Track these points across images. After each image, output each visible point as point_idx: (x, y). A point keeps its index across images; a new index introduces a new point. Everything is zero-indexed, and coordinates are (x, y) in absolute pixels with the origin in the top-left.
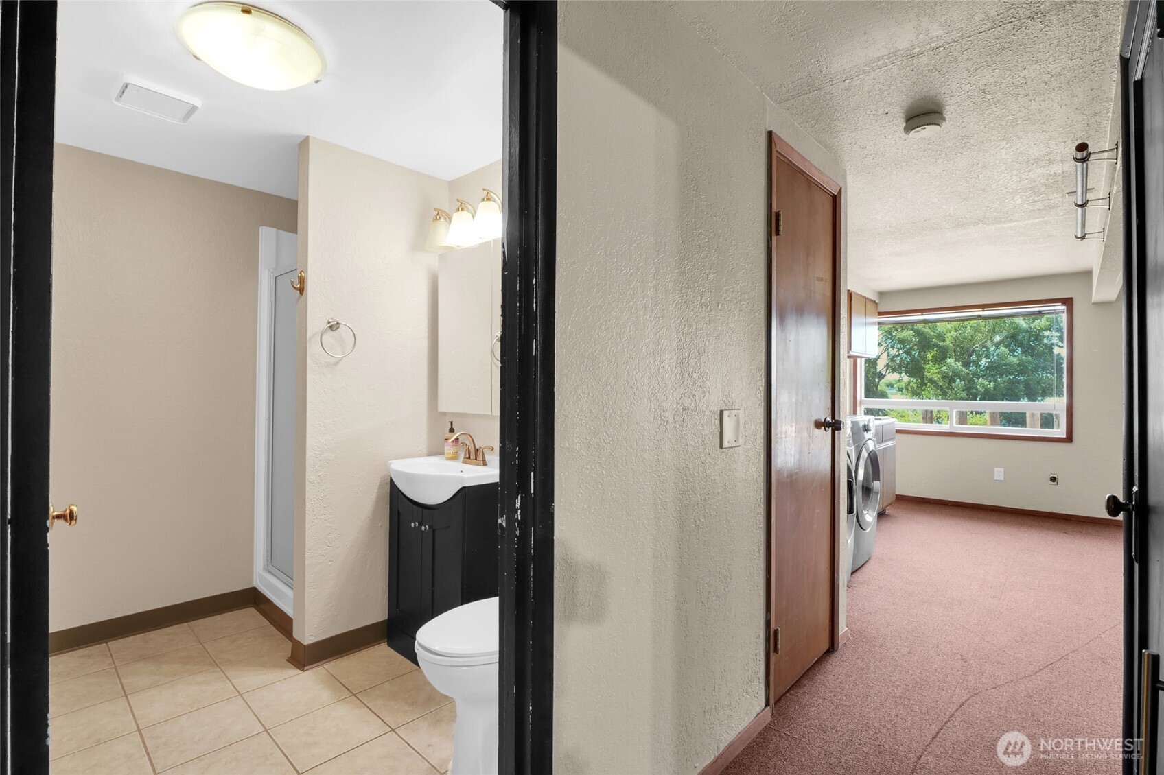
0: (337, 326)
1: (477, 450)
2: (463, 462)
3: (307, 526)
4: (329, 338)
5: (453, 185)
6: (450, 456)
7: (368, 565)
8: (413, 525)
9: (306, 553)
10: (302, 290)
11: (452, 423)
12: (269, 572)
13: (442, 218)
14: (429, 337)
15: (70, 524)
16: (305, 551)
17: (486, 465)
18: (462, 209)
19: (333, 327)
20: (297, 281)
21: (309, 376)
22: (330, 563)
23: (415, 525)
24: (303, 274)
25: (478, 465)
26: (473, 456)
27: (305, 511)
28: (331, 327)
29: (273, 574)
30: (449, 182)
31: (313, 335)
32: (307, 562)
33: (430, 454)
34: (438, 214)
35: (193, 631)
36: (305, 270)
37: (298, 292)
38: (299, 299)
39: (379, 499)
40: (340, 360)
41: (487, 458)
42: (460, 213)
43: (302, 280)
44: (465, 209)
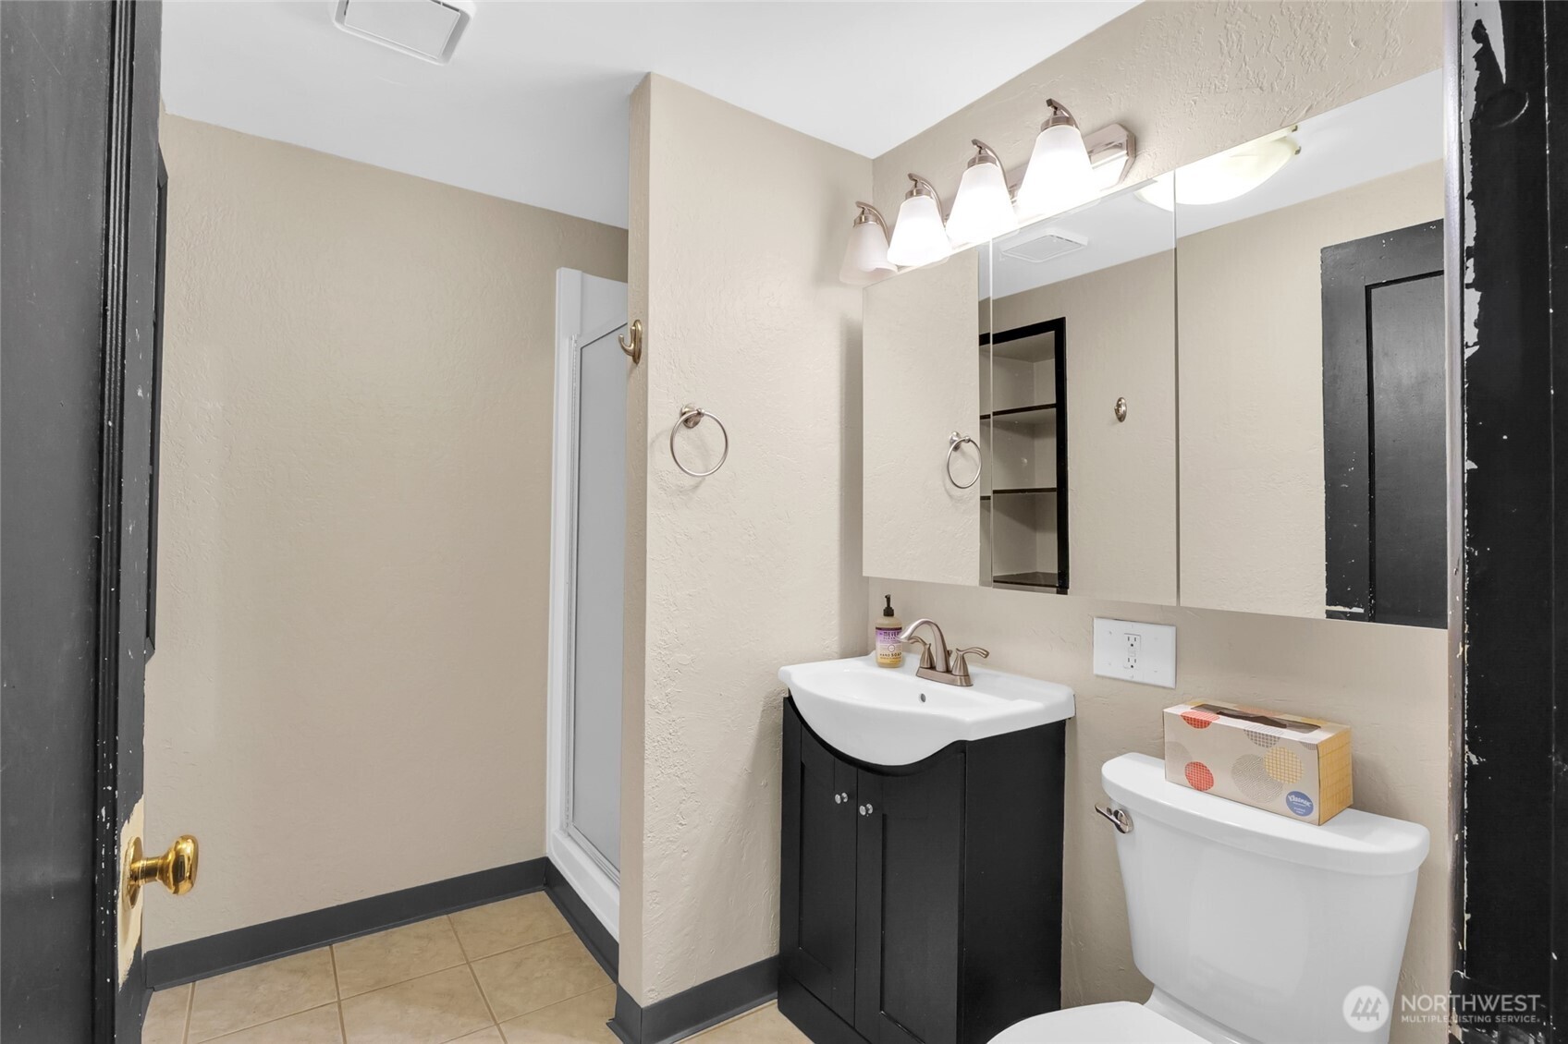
0: (698, 418)
1: (947, 654)
2: (918, 675)
3: (647, 787)
4: (683, 438)
5: (881, 166)
6: (888, 661)
7: (744, 858)
8: (838, 798)
9: (645, 837)
10: (636, 356)
11: (888, 599)
12: (570, 835)
13: (871, 217)
14: (841, 440)
15: (176, 892)
16: (643, 834)
17: (971, 685)
18: (919, 193)
19: (691, 420)
20: (628, 339)
21: (651, 511)
22: (684, 855)
23: (842, 798)
24: (639, 327)
25: (952, 683)
26: (940, 665)
27: (642, 759)
28: (686, 421)
29: (575, 841)
30: (874, 160)
31: (658, 436)
32: (646, 855)
33: (846, 654)
34: (863, 213)
35: (456, 933)
36: (642, 318)
37: (630, 358)
38: (631, 371)
39: (761, 737)
40: (701, 482)
41: (971, 669)
42: (915, 200)
43: (636, 337)
44: (924, 192)
